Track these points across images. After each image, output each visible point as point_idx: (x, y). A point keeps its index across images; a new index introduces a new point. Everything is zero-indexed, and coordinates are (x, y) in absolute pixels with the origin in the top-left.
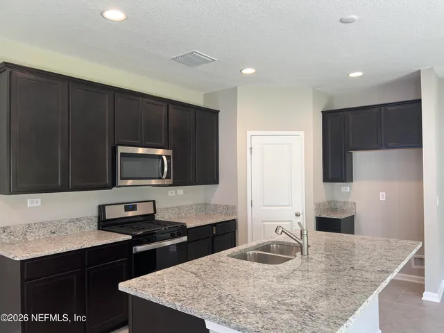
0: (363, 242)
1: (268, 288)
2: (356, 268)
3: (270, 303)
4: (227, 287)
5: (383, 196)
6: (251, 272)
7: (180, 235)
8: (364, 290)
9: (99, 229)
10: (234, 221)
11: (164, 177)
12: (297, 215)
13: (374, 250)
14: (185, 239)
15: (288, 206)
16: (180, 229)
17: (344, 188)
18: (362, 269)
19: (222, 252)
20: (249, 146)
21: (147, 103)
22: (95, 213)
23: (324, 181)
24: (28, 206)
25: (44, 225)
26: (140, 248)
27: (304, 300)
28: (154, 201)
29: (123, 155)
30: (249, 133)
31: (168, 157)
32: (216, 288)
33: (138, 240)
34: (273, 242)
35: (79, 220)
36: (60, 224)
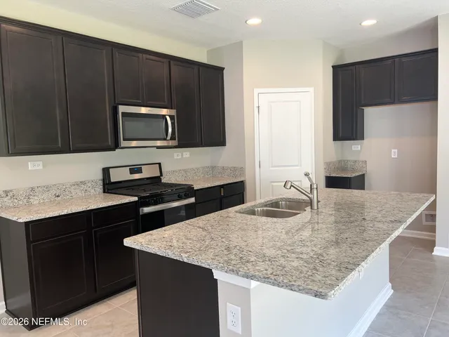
0: (375, 196)
1: (277, 239)
2: (367, 219)
3: (279, 252)
4: (235, 239)
5: (394, 153)
6: (259, 225)
7: (187, 197)
8: (376, 238)
9: (104, 192)
10: (242, 182)
11: (169, 138)
12: (307, 175)
13: (386, 203)
14: (192, 200)
15: (297, 166)
16: (188, 191)
17: (355, 146)
18: (374, 219)
19: (230, 209)
20: (256, 105)
21: (147, 59)
22: (100, 176)
23: (334, 140)
24: (30, 168)
25: (47, 188)
26: (147, 210)
27: (314, 249)
28: (160, 164)
29: (124, 114)
30: (256, 91)
31: (172, 117)
32: (223, 240)
33: (144, 202)
34: (282, 199)
35: (83, 183)
36: (64, 187)
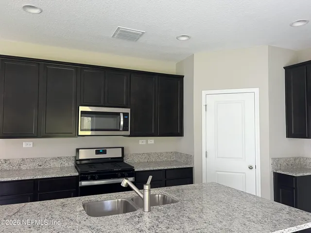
11: (121, 129)
12: (251, 168)
20: (204, 104)
22: (74, 154)
23: (288, 136)
24: (24, 146)
25: (33, 160)
26: (84, 183)
28: (123, 148)
29: (82, 112)
30: (204, 93)
31: (125, 114)
35: (60, 158)
36: (45, 160)
